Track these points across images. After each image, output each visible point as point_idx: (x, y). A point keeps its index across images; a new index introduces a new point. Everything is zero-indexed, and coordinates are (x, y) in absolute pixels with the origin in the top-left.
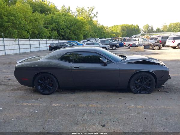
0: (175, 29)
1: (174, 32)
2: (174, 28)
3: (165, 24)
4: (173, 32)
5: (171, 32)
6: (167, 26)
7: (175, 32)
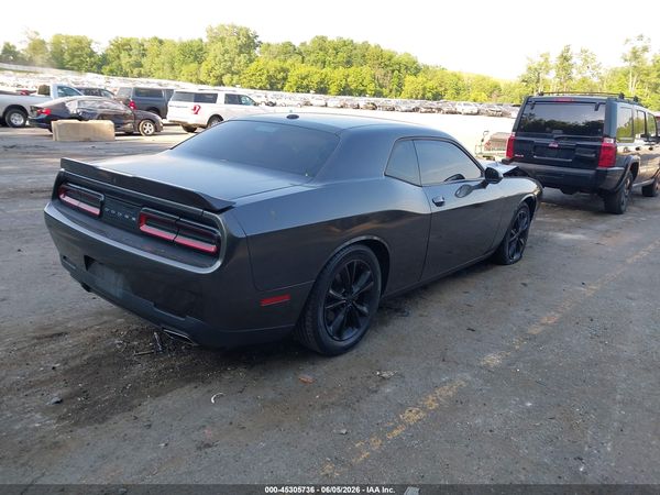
0: (76, 61)
1: (72, 69)
2: (73, 57)
3: (37, 33)
4: (68, 69)
5: (63, 68)
6: (43, 42)
7: (79, 70)
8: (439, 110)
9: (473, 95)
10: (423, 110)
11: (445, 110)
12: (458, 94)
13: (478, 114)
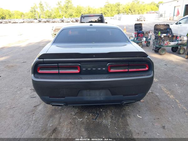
8: (10, 22)
9: (16, 17)
10: (4, 23)
11: (12, 22)
12: (10, 17)
13: (24, 22)
